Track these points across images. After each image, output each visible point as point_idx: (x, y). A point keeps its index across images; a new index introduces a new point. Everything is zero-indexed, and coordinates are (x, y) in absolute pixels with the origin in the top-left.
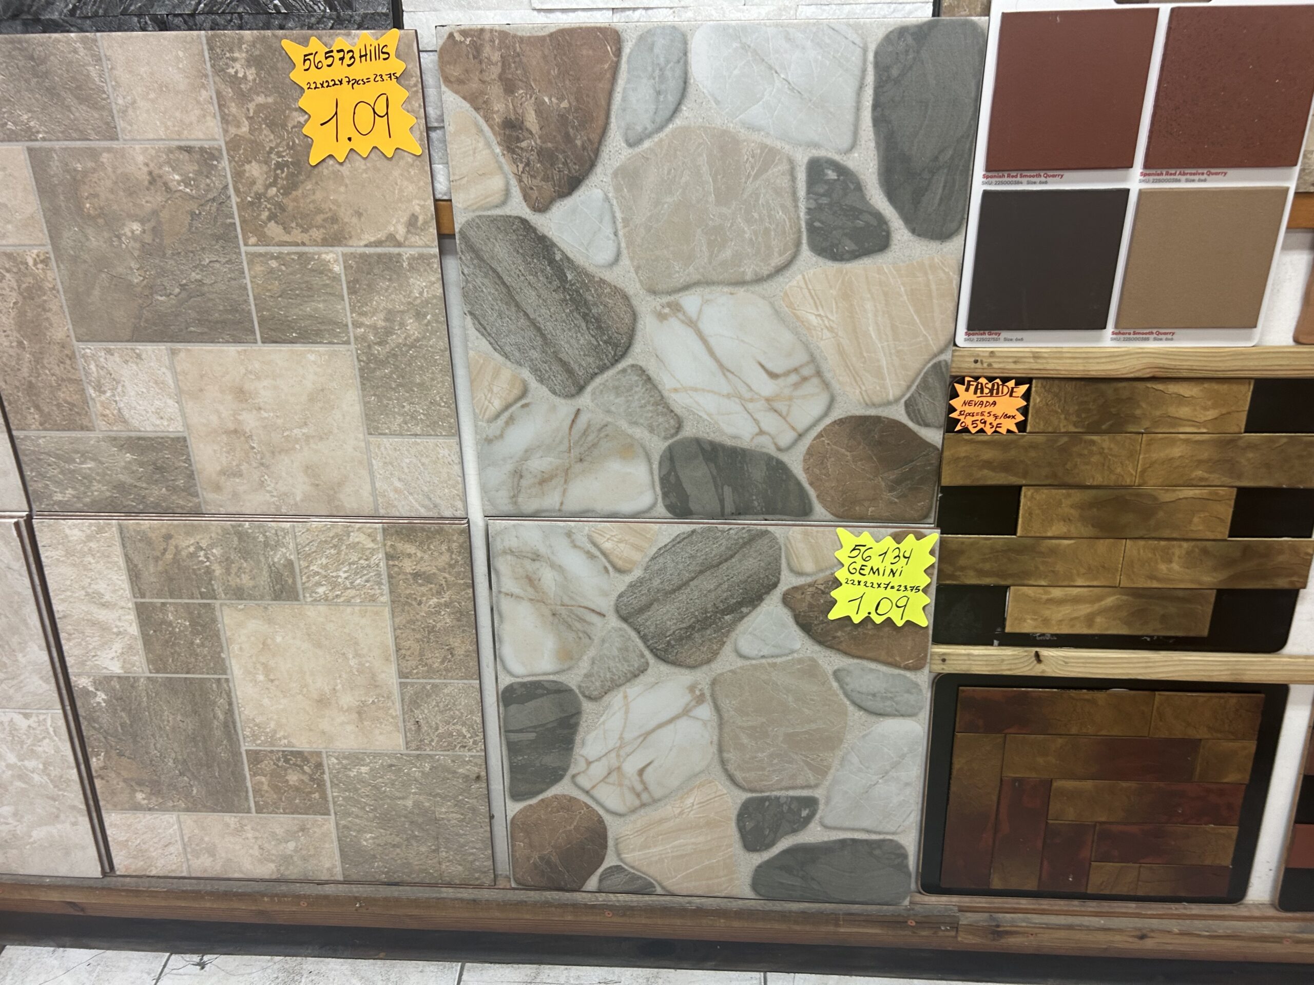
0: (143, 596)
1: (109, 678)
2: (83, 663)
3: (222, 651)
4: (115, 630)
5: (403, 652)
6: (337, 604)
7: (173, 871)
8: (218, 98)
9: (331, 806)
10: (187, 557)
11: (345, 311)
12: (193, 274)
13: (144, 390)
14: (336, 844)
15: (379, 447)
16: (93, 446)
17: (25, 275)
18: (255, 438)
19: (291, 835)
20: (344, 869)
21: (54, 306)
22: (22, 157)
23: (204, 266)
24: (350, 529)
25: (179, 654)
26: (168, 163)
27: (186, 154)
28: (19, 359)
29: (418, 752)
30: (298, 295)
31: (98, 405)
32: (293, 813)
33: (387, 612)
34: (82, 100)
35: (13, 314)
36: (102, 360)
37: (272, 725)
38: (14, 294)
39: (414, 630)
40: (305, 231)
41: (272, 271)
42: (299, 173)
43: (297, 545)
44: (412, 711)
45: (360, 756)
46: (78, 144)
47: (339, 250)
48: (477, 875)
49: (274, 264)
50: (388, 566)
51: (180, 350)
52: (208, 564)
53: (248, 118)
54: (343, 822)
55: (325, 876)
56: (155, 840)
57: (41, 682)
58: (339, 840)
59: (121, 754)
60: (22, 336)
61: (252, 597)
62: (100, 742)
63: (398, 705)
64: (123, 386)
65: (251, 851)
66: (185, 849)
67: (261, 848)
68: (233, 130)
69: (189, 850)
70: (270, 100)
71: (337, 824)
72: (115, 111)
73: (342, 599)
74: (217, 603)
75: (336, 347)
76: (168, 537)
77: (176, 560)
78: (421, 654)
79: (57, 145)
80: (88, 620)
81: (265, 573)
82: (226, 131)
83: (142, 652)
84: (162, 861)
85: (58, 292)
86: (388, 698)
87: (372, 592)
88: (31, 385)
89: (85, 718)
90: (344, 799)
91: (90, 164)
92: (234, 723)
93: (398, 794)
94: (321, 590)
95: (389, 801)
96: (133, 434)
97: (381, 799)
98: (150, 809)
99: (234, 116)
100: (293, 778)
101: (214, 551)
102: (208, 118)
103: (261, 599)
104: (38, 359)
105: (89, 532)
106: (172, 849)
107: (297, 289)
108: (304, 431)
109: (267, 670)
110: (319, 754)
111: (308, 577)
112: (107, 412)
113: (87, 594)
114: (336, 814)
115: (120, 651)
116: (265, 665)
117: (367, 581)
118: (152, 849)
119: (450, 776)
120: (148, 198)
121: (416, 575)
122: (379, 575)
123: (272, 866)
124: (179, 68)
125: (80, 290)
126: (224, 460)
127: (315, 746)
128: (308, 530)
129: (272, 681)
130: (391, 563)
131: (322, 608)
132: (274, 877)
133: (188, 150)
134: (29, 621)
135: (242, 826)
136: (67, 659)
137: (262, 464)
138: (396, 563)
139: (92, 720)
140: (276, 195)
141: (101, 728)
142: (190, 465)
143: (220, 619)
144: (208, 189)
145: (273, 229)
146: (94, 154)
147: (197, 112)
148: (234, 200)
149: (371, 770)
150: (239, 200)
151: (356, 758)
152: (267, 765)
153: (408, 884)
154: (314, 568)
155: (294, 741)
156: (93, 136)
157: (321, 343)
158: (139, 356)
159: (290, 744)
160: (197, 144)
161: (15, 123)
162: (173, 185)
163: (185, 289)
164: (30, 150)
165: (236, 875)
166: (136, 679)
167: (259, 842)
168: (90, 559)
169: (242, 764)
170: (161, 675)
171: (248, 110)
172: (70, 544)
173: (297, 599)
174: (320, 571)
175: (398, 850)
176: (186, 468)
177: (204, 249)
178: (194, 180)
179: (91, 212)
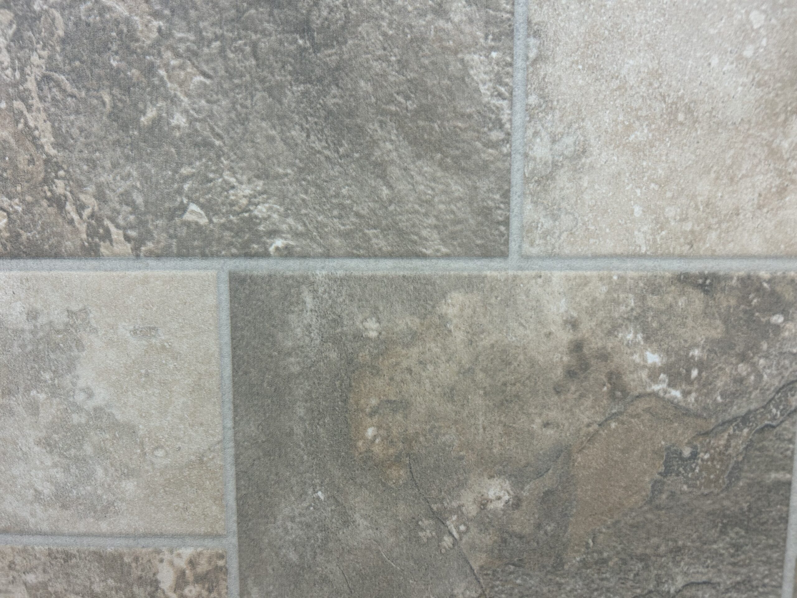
26: (639, 319)
27: (697, 296)
46: (386, 267)
79: (321, 269)
91: (406, 322)
133: (706, 284)
160: (739, 268)
162: (636, 380)
164: (238, 282)
177: (678, 551)
178: (701, 365)
179: (377, 449)
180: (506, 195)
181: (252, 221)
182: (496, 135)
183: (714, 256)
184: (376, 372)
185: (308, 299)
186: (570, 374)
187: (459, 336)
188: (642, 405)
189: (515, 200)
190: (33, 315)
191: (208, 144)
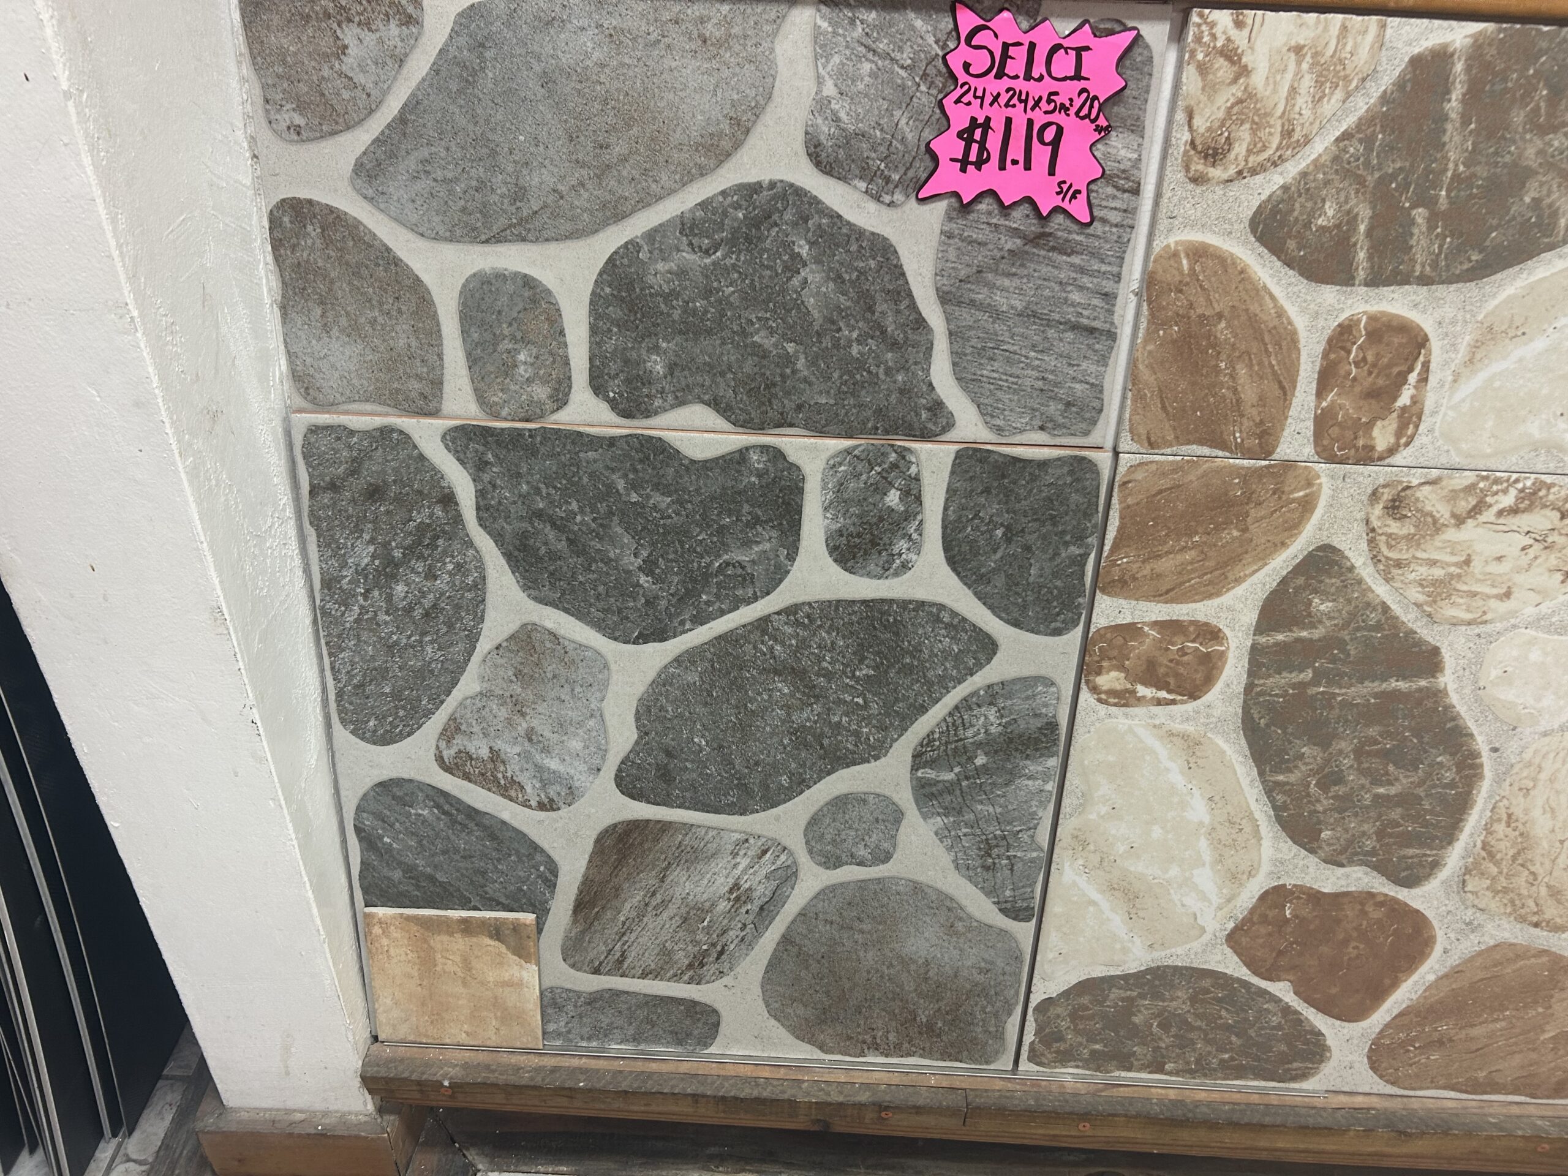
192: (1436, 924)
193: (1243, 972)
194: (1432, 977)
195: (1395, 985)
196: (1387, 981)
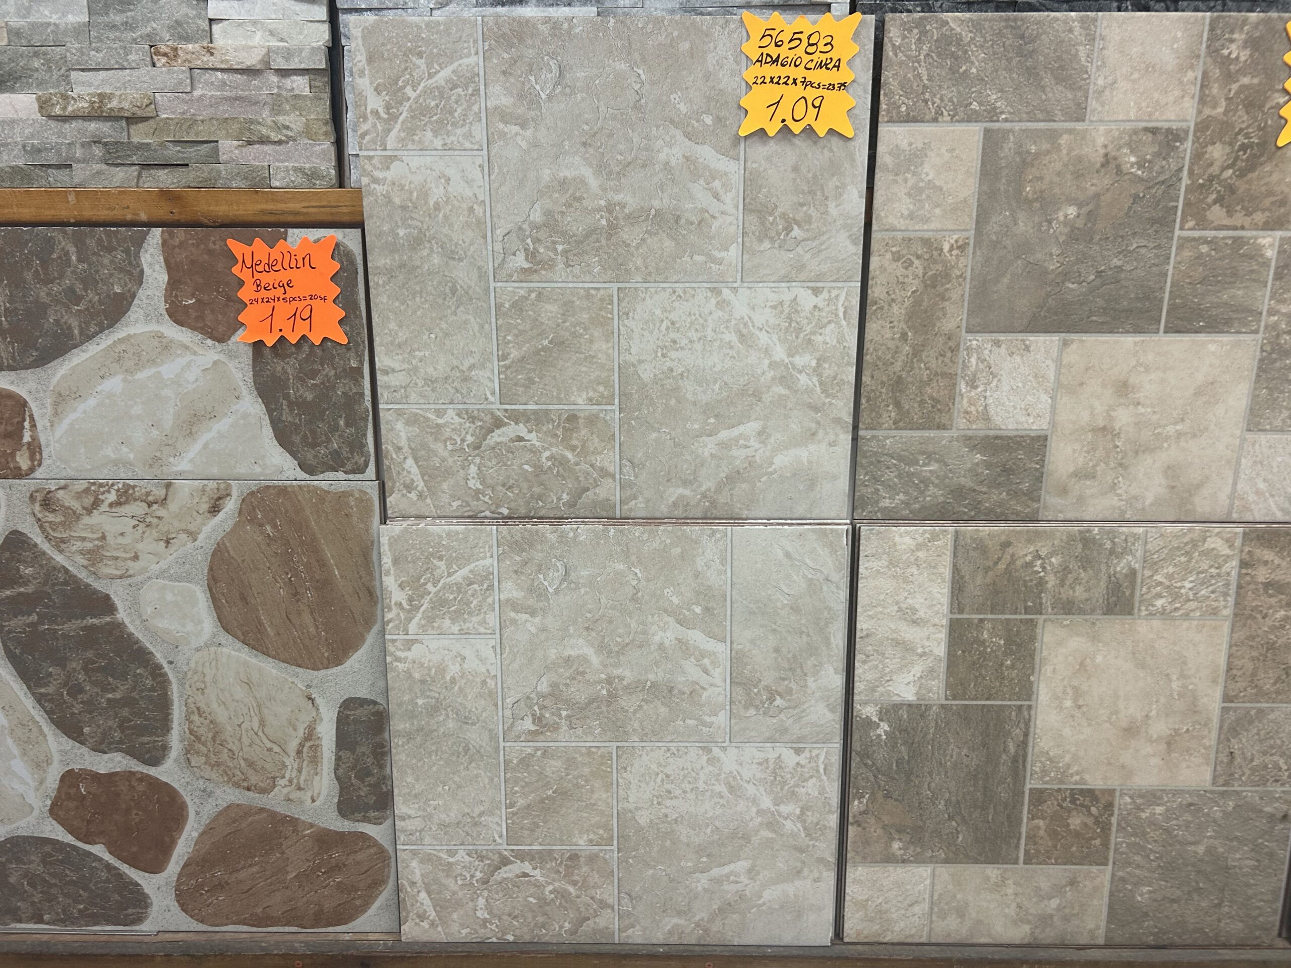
0: (961, 611)
1: (897, 707)
2: (873, 690)
3: (1033, 673)
4: (920, 651)
5: (1234, 672)
6: (1174, 619)
7: (912, 936)
8: (1203, 79)
9: (1111, 854)
10: (1022, 567)
11: (1264, 300)
12: (1115, 260)
13: (1020, 385)
14: (1106, 900)
15: (1253, 445)
16: (944, 446)
17: (935, 262)
18: (1122, 436)
19: (1058, 890)
20: (1108, 930)
21: (955, 295)
22: (976, 138)
23: (1130, 252)
24: (1208, 534)
25: (984, 678)
26: (1129, 145)
27: (1150, 136)
28: (897, 351)
29: (1225, 788)
30: (1219, 282)
31: (965, 401)
32: (1065, 864)
33: (1226, 627)
34: (1059, 80)
35: (907, 303)
36: (987, 352)
37: (1068, 758)
38: (916, 282)
39: (1252, 647)
40: (1249, 214)
41: (1200, 256)
42: (1262, 155)
43: (1145, 552)
44: (1229, 740)
45: (1159, 794)
46: (1041, 125)
47: (1279, 234)
48: (1257, 933)
49: (1204, 249)
50: (1240, 575)
51: (1072, 341)
52: (1042, 574)
53: (1228, 99)
54: (1120, 874)
55: (1083, 941)
56: (900, 899)
57: (826, 711)
58: (1111, 894)
59: (887, 796)
60: (908, 327)
61: (1081, 612)
62: (868, 781)
63: (1214, 734)
64: (999, 380)
65: (1007, 911)
66: (931, 909)
67: (1019, 906)
68: (1207, 111)
69: (936, 910)
70: (1256, 81)
71: (1113, 875)
72: (1091, 91)
73: (1181, 612)
74: (1041, 619)
75: (1241, 337)
76: (1006, 545)
77: (1007, 571)
78: (1254, 674)
79: (1017, 126)
80: (892, 640)
81: (1103, 584)
82: (1199, 112)
83: (943, 676)
84: (902, 925)
85: (965, 279)
86: (1206, 725)
87: (1215, 604)
88: (899, 380)
89: (858, 753)
90: (1128, 845)
91: (1046, 146)
92: (1025, 757)
93: (1191, 839)
94: (1159, 603)
95: (1178, 847)
96: (991, 433)
97: (1170, 845)
98: (903, 861)
99: (1214, 97)
100: (1076, 821)
101: (1053, 560)
102: (1186, 99)
103: (1090, 614)
104: (916, 353)
105: (920, 540)
106: (917, 909)
107: (1220, 275)
108: (1178, 427)
109: (1078, 693)
110: (1111, 792)
111: (1149, 588)
112: (973, 409)
113: (900, 610)
114: (1114, 863)
115: (918, 675)
116: (1076, 689)
117: (1213, 592)
118: (893, 910)
119: (1253, 816)
120: (1095, 181)
121: (1268, 585)
122: (1227, 585)
123: (1027, 928)
124: (1172, 48)
125: (989, 277)
126: (1081, 461)
127: (1109, 783)
128: (1162, 535)
129: (1079, 707)
130: (1244, 571)
131: (1156, 623)
132: (1026, 941)
133: (1154, 131)
134: (832, 639)
135: (1004, 879)
136: (857, 684)
137: (1121, 465)
138: (1250, 571)
139: (865, 754)
140: (1231, 177)
141: (874, 764)
142: (1043, 466)
143: (1039, 637)
144: (1162, 170)
145: (1217, 213)
146: (1053, 136)
147: (1177, 93)
148: (1185, 181)
149: (1167, 810)
150: (1189, 182)
151: (1152, 797)
152: (1049, 807)
153: (1177, 947)
154: (1158, 578)
155: (1087, 777)
156: (1059, 115)
157: (1228, 332)
158: (1027, 348)
159: (1082, 781)
160: (1166, 125)
161: (980, 104)
162: (1126, 168)
163: (1101, 276)
164: (987, 131)
165: (983, 940)
166: (928, 707)
167: (1019, 900)
168: (914, 570)
169: (1022, 805)
170: (957, 702)
171: (1230, 90)
172: (896, 554)
173: (1130, 613)
174: (1164, 580)
175: (1175, 906)
176: (1037, 469)
177: (1135, 233)
178: (1150, 162)
179: (1030, 196)
180: (1087, 98)
181: (995, 108)
182: (1085, 76)
183: (1157, 121)
184: (1033, 166)
185: (1011, 138)
186: (1103, 165)
187: (1065, 152)
188: (1127, 177)
189: (1089, 100)
190: (910, 144)
191: (983, 80)
192: (181, 792)
193: (69, 839)
194: (195, 834)
195: (173, 843)
196: (167, 839)
